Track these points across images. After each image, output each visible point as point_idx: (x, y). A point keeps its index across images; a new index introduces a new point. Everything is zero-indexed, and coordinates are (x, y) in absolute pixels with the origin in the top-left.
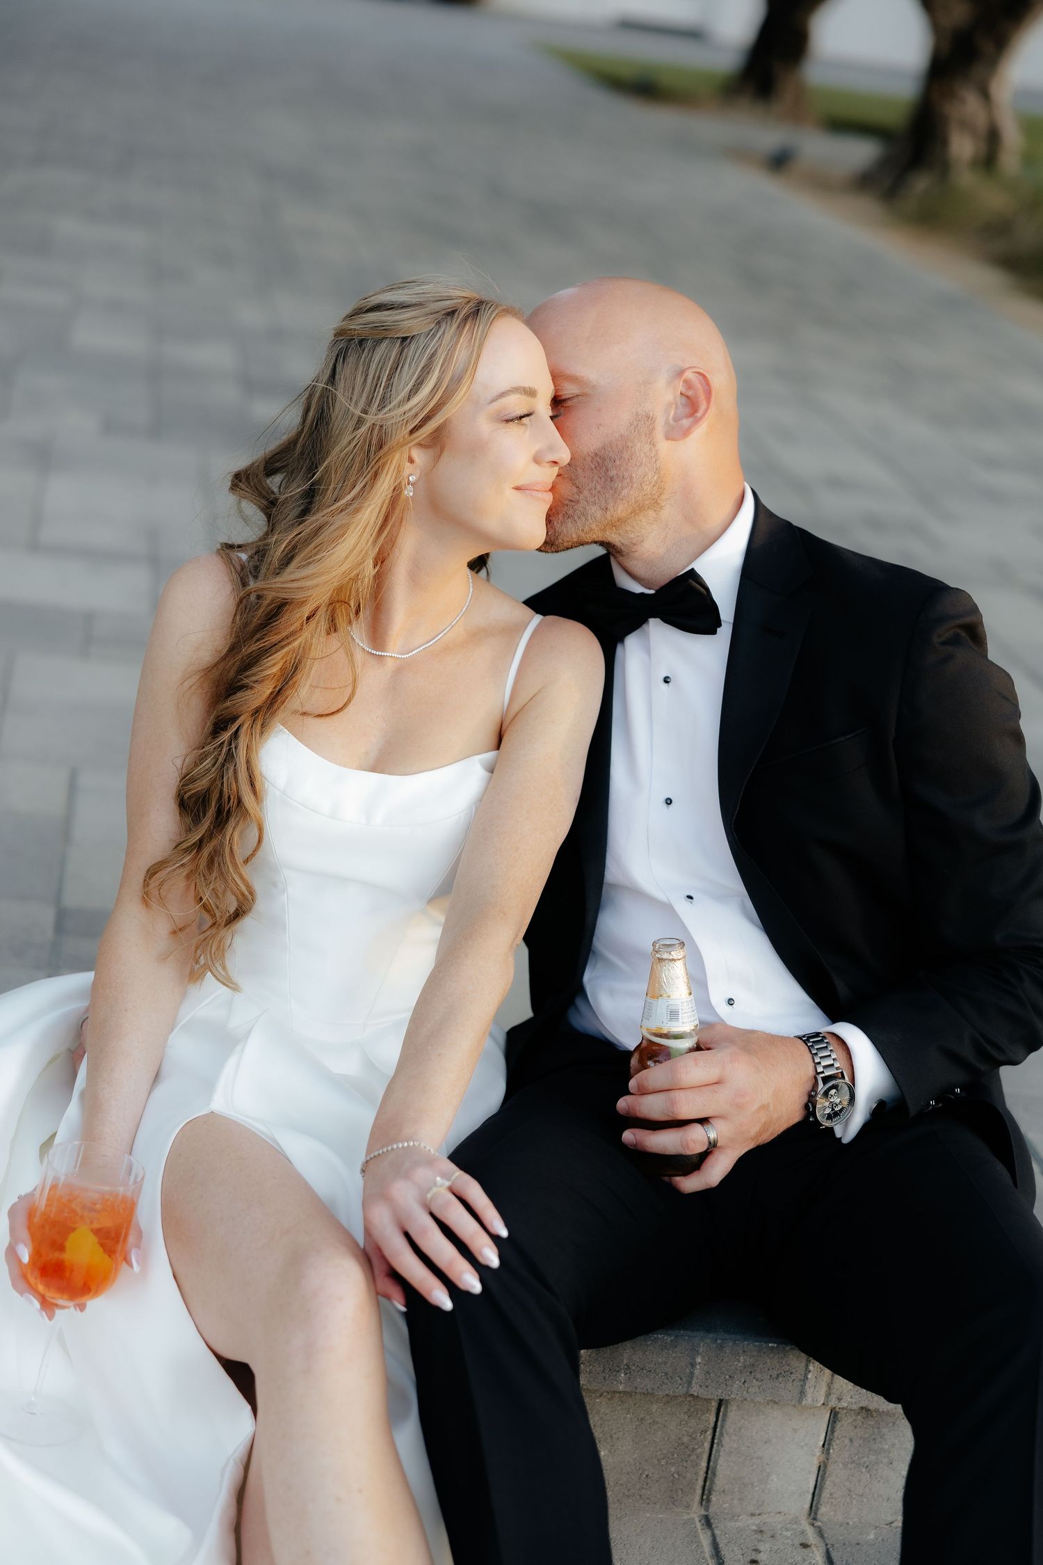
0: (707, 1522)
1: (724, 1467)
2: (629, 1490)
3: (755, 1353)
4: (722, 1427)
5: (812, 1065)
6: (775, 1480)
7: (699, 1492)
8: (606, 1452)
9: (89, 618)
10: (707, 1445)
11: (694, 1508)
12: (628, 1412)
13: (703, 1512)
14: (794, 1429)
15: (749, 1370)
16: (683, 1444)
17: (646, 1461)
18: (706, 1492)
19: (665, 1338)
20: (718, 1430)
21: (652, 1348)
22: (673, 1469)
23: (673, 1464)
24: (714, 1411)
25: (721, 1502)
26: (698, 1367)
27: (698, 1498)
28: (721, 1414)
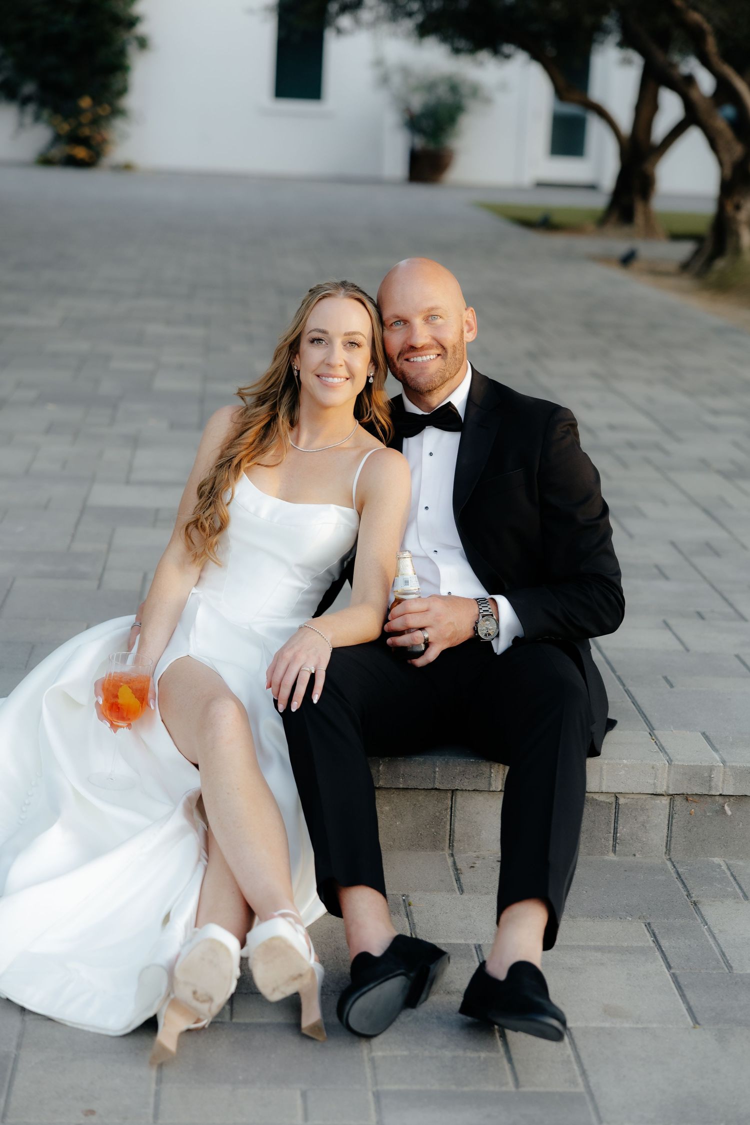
0: (452, 855)
1: (457, 827)
2: (413, 842)
3: (464, 765)
4: (455, 807)
5: (477, 609)
6: (484, 833)
7: (448, 842)
8: (399, 822)
9: (157, 511)
10: (449, 817)
11: (446, 851)
12: (408, 801)
13: (451, 852)
14: (490, 806)
15: (462, 773)
16: (436, 816)
17: (420, 826)
18: (451, 842)
19: (420, 759)
20: (453, 808)
21: (414, 765)
22: (433, 830)
23: (433, 827)
24: (450, 799)
25: (459, 846)
26: (437, 773)
27: (447, 845)
28: (453, 800)
